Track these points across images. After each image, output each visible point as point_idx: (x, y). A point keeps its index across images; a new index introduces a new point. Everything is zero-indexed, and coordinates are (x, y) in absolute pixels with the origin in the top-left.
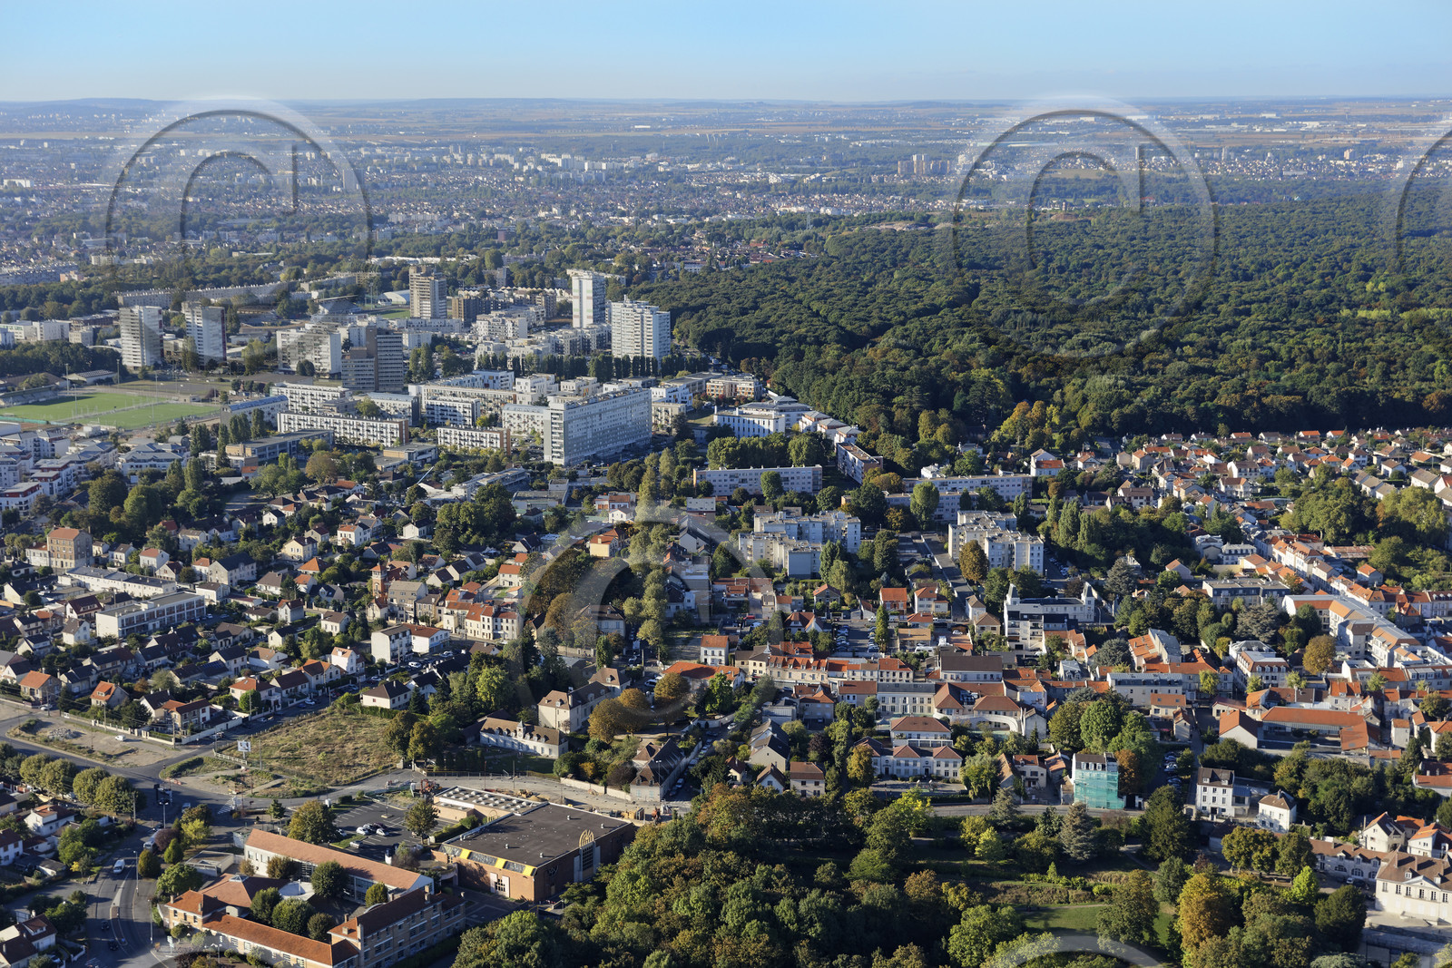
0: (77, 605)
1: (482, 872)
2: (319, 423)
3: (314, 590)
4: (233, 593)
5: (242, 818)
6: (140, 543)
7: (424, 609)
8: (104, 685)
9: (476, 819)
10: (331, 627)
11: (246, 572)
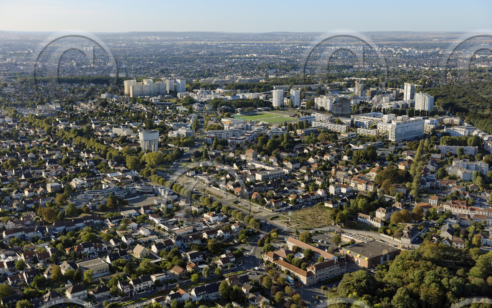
0: (251, 170)
1: (353, 257)
2: (323, 125)
3: (315, 172)
4: (293, 171)
5: (288, 234)
6: (270, 155)
7: (346, 180)
8: (255, 193)
9: (353, 242)
10: (319, 183)
11: (297, 165)
